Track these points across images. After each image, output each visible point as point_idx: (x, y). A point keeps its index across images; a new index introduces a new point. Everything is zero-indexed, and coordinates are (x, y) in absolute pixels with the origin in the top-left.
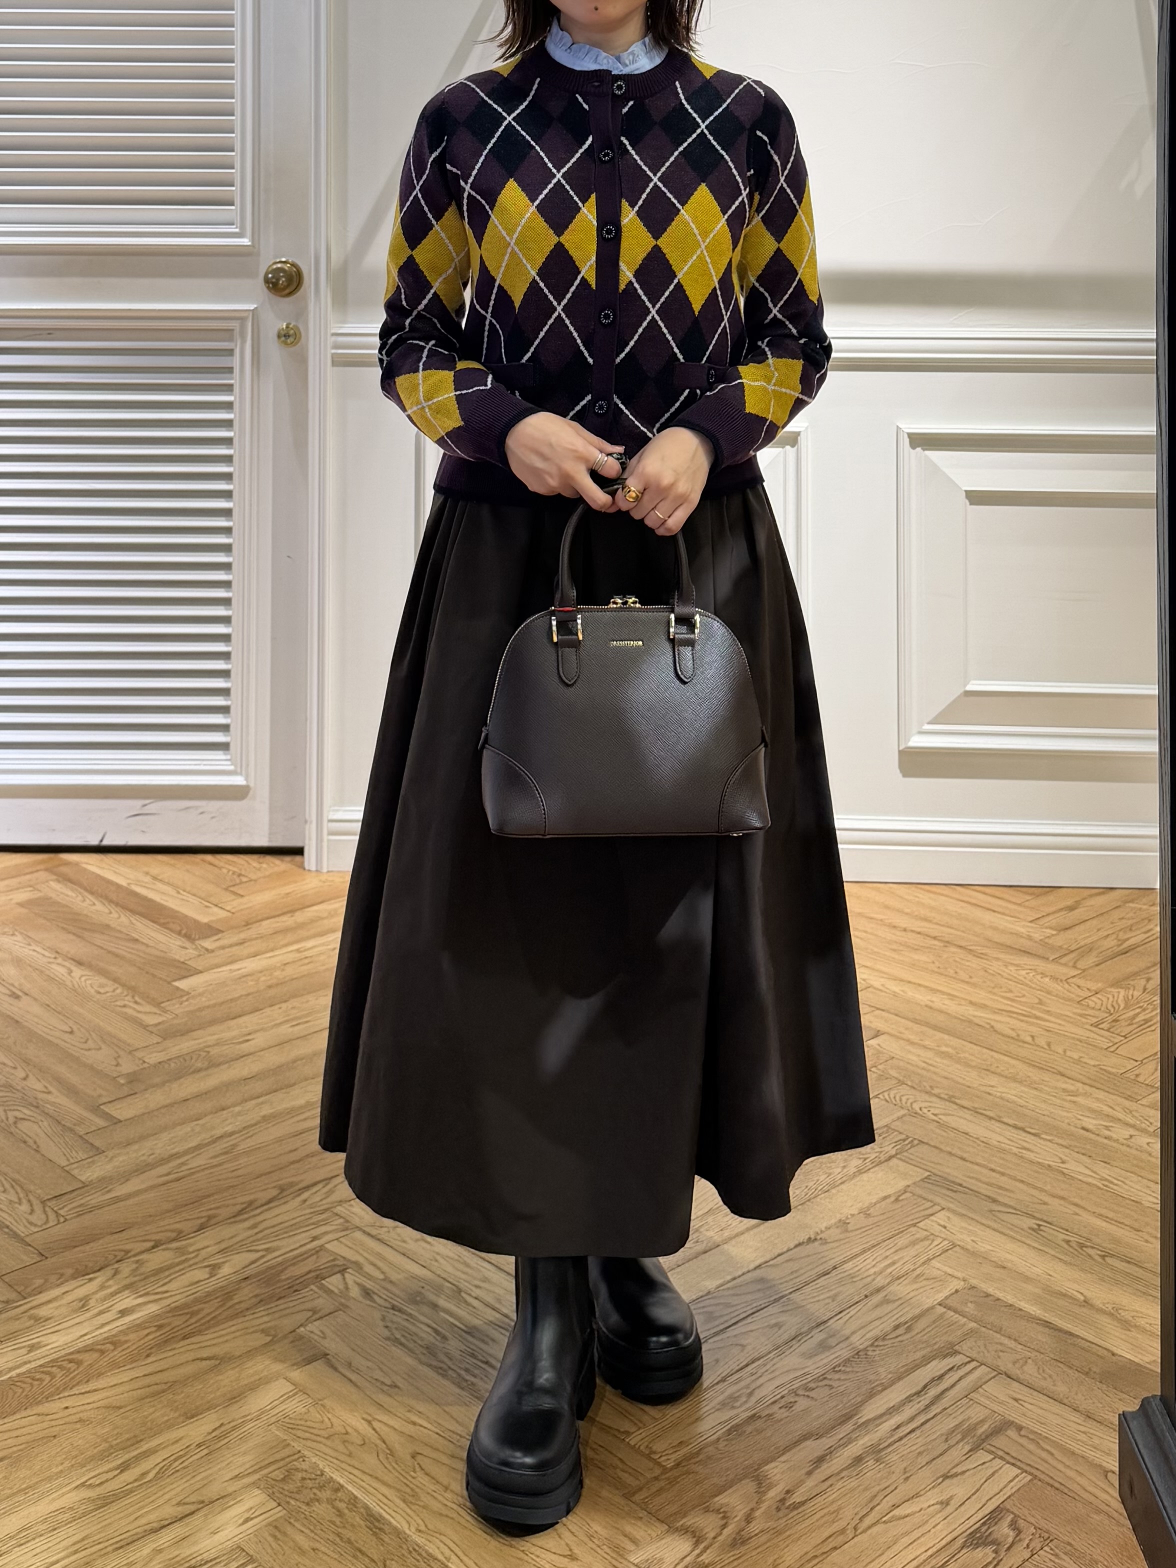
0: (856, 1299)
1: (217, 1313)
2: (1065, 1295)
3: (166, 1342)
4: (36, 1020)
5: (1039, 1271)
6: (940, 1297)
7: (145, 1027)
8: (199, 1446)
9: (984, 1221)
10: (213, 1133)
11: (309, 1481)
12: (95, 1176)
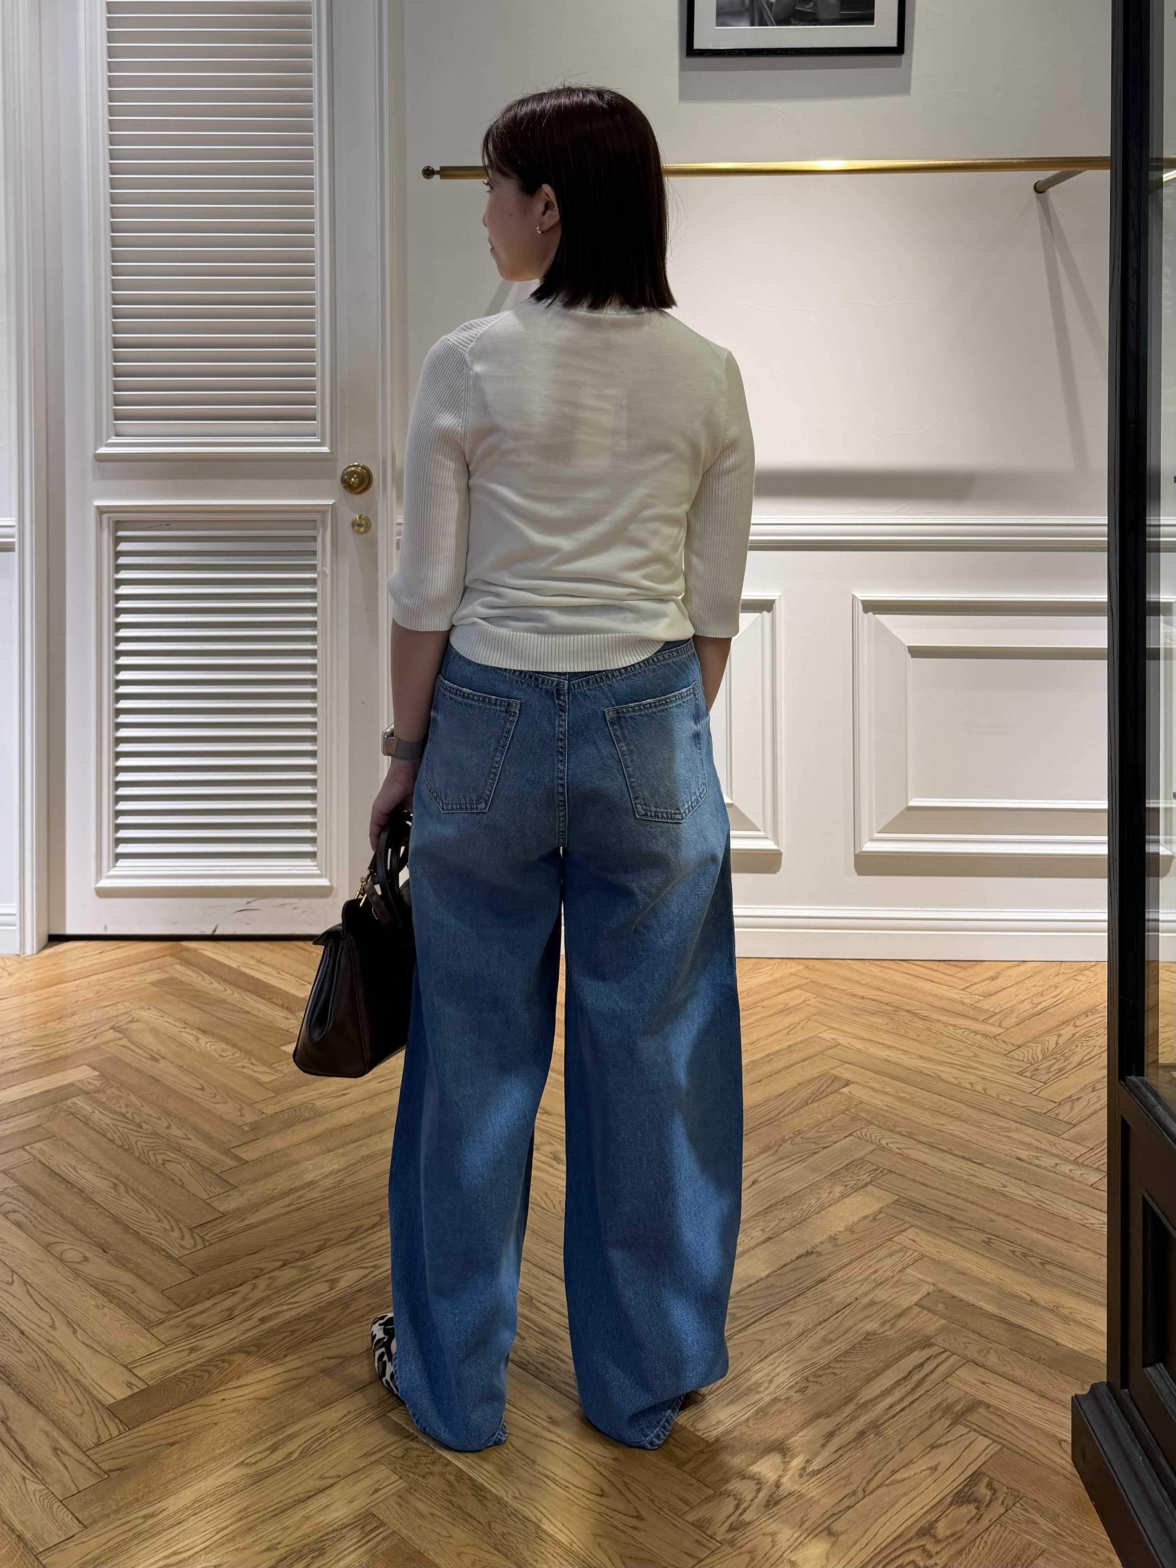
0: (849, 1301)
1: (337, 1320)
2: (1015, 1296)
3: (300, 1343)
4: (173, 1079)
5: (992, 1276)
6: (915, 1298)
7: (261, 1084)
8: (332, 1430)
9: (945, 1236)
10: (323, 1170)
11: (423, 1458)
12: (232, 1206)
